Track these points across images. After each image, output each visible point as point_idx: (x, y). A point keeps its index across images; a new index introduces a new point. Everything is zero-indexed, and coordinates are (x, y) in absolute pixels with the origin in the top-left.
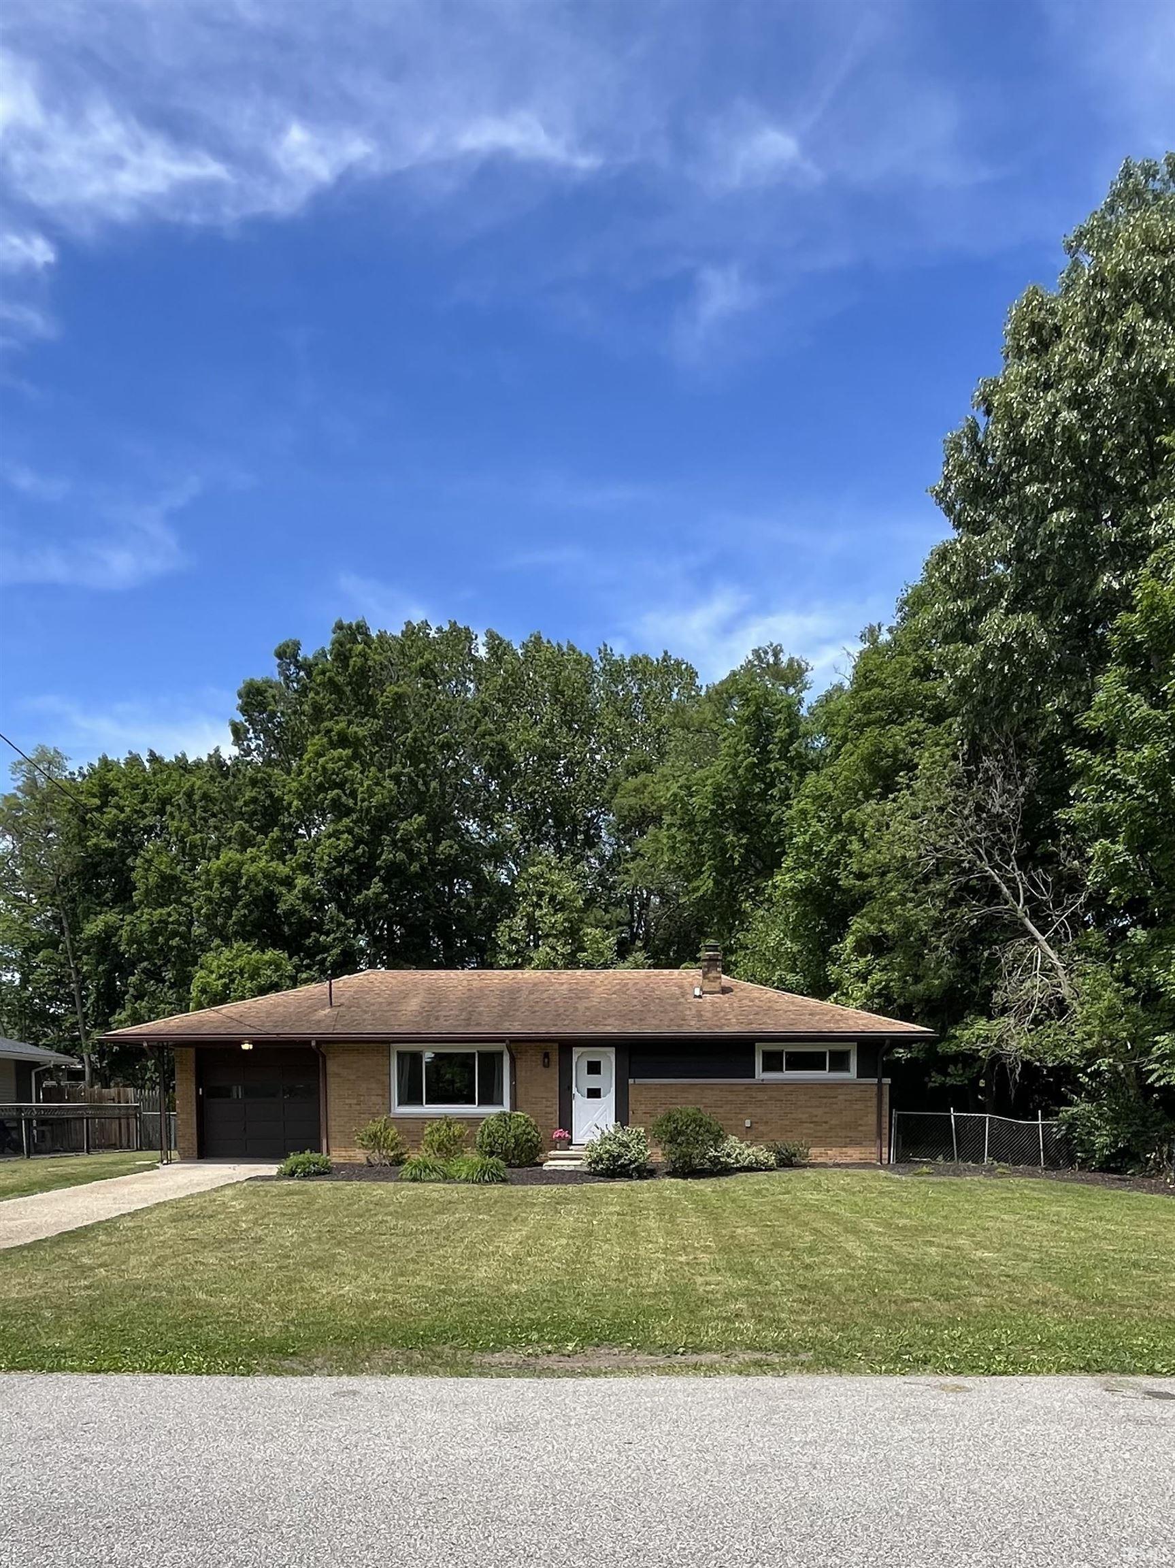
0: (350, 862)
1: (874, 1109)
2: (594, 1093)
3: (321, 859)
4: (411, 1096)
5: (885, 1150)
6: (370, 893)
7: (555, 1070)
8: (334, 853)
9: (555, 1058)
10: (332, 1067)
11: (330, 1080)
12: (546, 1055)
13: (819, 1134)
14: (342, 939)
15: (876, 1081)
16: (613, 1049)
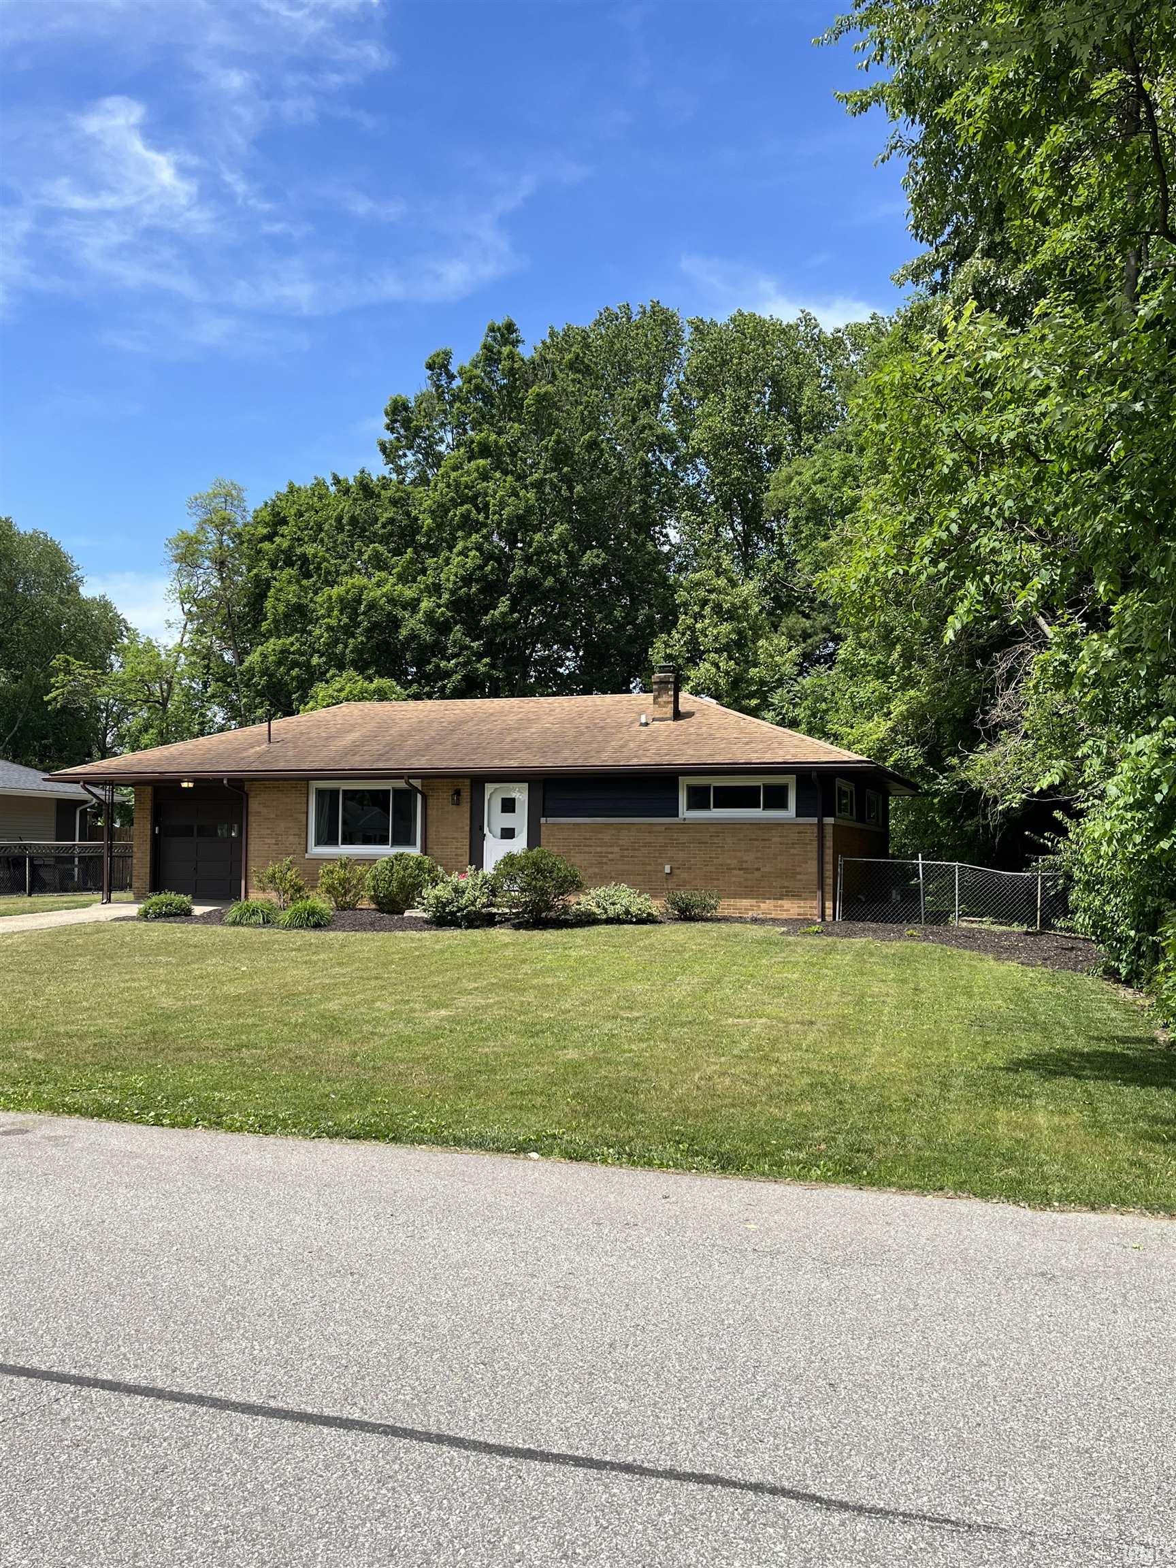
0: (477, 581)
1: (815, 855)
2: (508, 834)
4: (327, 838)
5: (829, 904)
6: (497, 613)
7: (466, 808)
9: (466, 795)
10: (254, 805)
11: (251, 819)
12: (458, 793)
13: (749, 883)
15: (815, 820)
16: (526, 785)
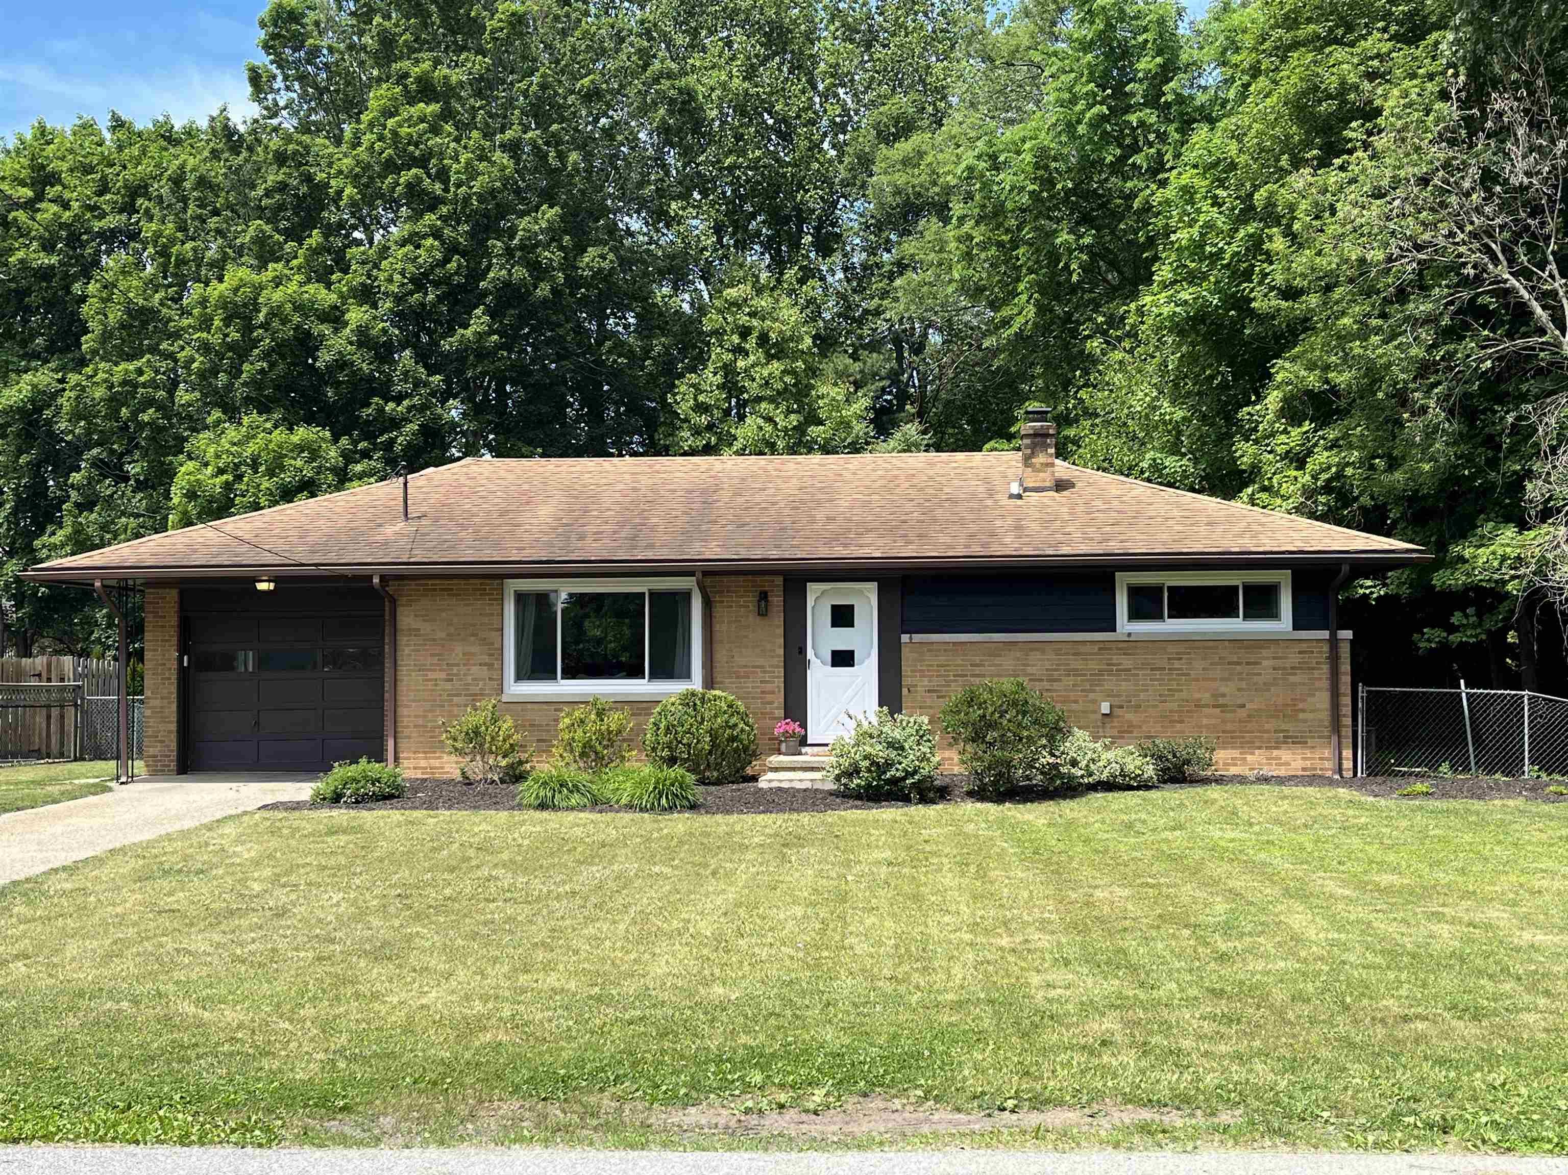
0: (436, 284)
1: (1325, 684)
2: (843, 659)
3: (390, 280)
4: (536, 666)
5: (1347, 753)
6: (469, 332)
7: (778, 620)
8: (411, 268)
9: (777, 600)
10: (407, 618)
11: (403, 640)
12: (764, 596)
13: (1229, 727)
14: (423, 408)
15: (1325, 634)
16: (875, 585)
